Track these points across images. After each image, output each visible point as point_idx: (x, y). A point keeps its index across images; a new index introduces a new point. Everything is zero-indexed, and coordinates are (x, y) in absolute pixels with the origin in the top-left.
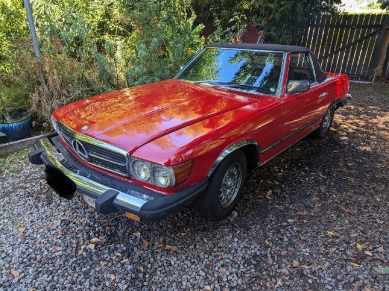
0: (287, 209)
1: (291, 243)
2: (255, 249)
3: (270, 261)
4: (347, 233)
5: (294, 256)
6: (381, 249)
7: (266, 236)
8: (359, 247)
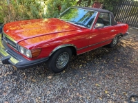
0: (85, 73)
1: (80, 86)
2: (65, 86)
3: (68, 91)
4: (104, 86)
5: (79, 91)
6: (114, 94)
7: (71, 82)
8: (106, 92)
